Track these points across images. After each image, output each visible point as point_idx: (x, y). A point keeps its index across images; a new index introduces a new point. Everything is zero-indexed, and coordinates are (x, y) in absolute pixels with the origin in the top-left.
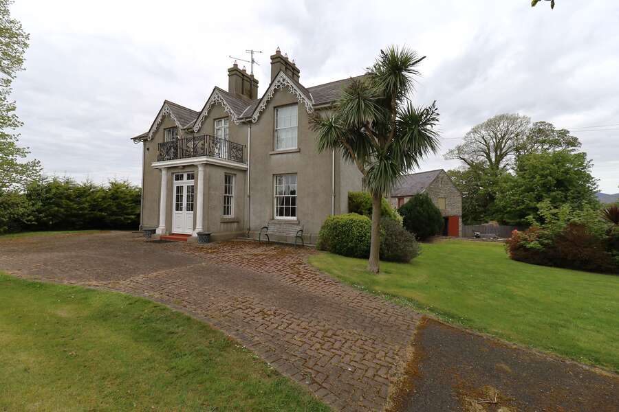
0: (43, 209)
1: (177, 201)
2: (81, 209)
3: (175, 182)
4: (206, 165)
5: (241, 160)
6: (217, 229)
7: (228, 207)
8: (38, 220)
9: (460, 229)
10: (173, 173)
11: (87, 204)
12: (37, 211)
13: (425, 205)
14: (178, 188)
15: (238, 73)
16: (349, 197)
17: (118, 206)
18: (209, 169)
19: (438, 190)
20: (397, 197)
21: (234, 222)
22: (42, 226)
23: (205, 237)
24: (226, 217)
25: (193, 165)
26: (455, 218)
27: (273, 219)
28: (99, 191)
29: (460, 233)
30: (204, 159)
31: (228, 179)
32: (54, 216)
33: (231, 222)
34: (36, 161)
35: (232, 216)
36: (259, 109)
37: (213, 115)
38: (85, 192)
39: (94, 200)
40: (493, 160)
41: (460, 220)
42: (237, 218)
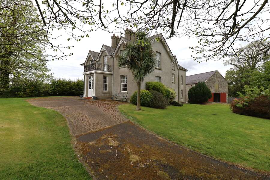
0: (55, 89)
1: (92, 86)
2: (67, 89)
3: (89, 79)
4: (96, 73)
5: (110, 71)
6: (100, 96)
7: (105, 88)
8: (54, 92)
9: (227, 99)
10: (88, 76)
11: (69, 87)
12: (53, 89)
13: (202, 87)
14: (90, 81)
15: (115, 38)
16: (146, 84)
17: (79, 88)
18: (97, 75)
19: (214, 81)
20: (195, 84)
21: (107, 93)
22: (55, 94)
23: (96, 98)
24: (105, 91)
25: (92, 73)
26: (225, 94)
27: (120, 92)
28: (73, 83)
29: (227, 101)
30: (95, 71)
31: (105, 78)
32: (58, 91)
33: (106, 93)
34: (52, 73)
35: (107, 91)
36: (115, 52)
37: (103, 55)
38: (68, 83)
39: (71, 86)
40: (251, 65)
41: (227, 95)
42: (109, 92)
